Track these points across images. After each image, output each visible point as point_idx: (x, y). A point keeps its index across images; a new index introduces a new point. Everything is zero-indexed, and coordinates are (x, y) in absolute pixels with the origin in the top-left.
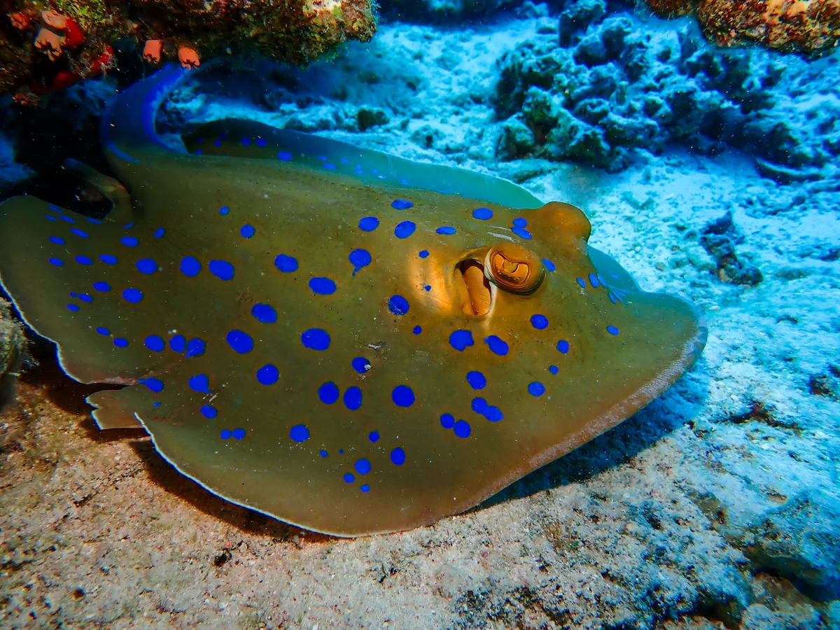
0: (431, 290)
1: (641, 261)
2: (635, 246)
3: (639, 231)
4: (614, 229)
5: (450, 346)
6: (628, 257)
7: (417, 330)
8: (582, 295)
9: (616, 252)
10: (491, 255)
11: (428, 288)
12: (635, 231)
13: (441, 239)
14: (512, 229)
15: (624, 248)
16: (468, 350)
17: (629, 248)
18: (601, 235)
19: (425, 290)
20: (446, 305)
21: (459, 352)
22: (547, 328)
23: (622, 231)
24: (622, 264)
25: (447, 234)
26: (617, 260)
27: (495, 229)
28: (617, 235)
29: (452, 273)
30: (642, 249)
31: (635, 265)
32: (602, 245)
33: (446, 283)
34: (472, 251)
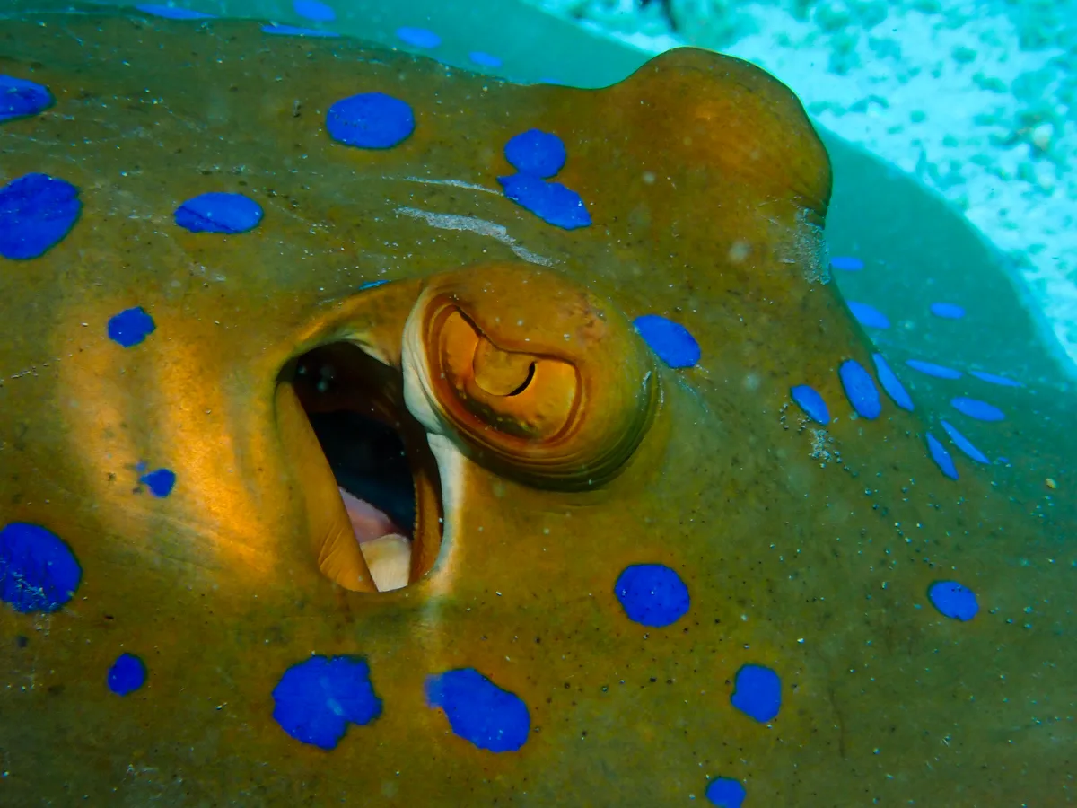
0: (175, 490)
1: (1059, 194)
2: (1029, 121)
3: (1040, 43)
4: (933, 38)
5: (274, 735)
6: (1001, 176)
7: (127, 674)
8: (817, 459)
9: (952, 153)
10: (426, 322)
11: (162, 482)
12: (1024, 45)
13: (199, 255)
14: (503, 183)
15: (984, 131)
16: (361, 743)
17: (1004, 133)
18: (881, 68)
19: (146, 488)
20: (245, 551)
21: (317, 754)
22: (684, 621)
23: (970, 43)
24: (977, 217)
25: (225, 229)
26: (951, 196)
27: (433, 191)
28: (949, 66)
29: (264, 407)
30: (1058, 133)
31: (1035, 214)
32: (889, 118)
33: (242, 456)
34: (348, 306)
